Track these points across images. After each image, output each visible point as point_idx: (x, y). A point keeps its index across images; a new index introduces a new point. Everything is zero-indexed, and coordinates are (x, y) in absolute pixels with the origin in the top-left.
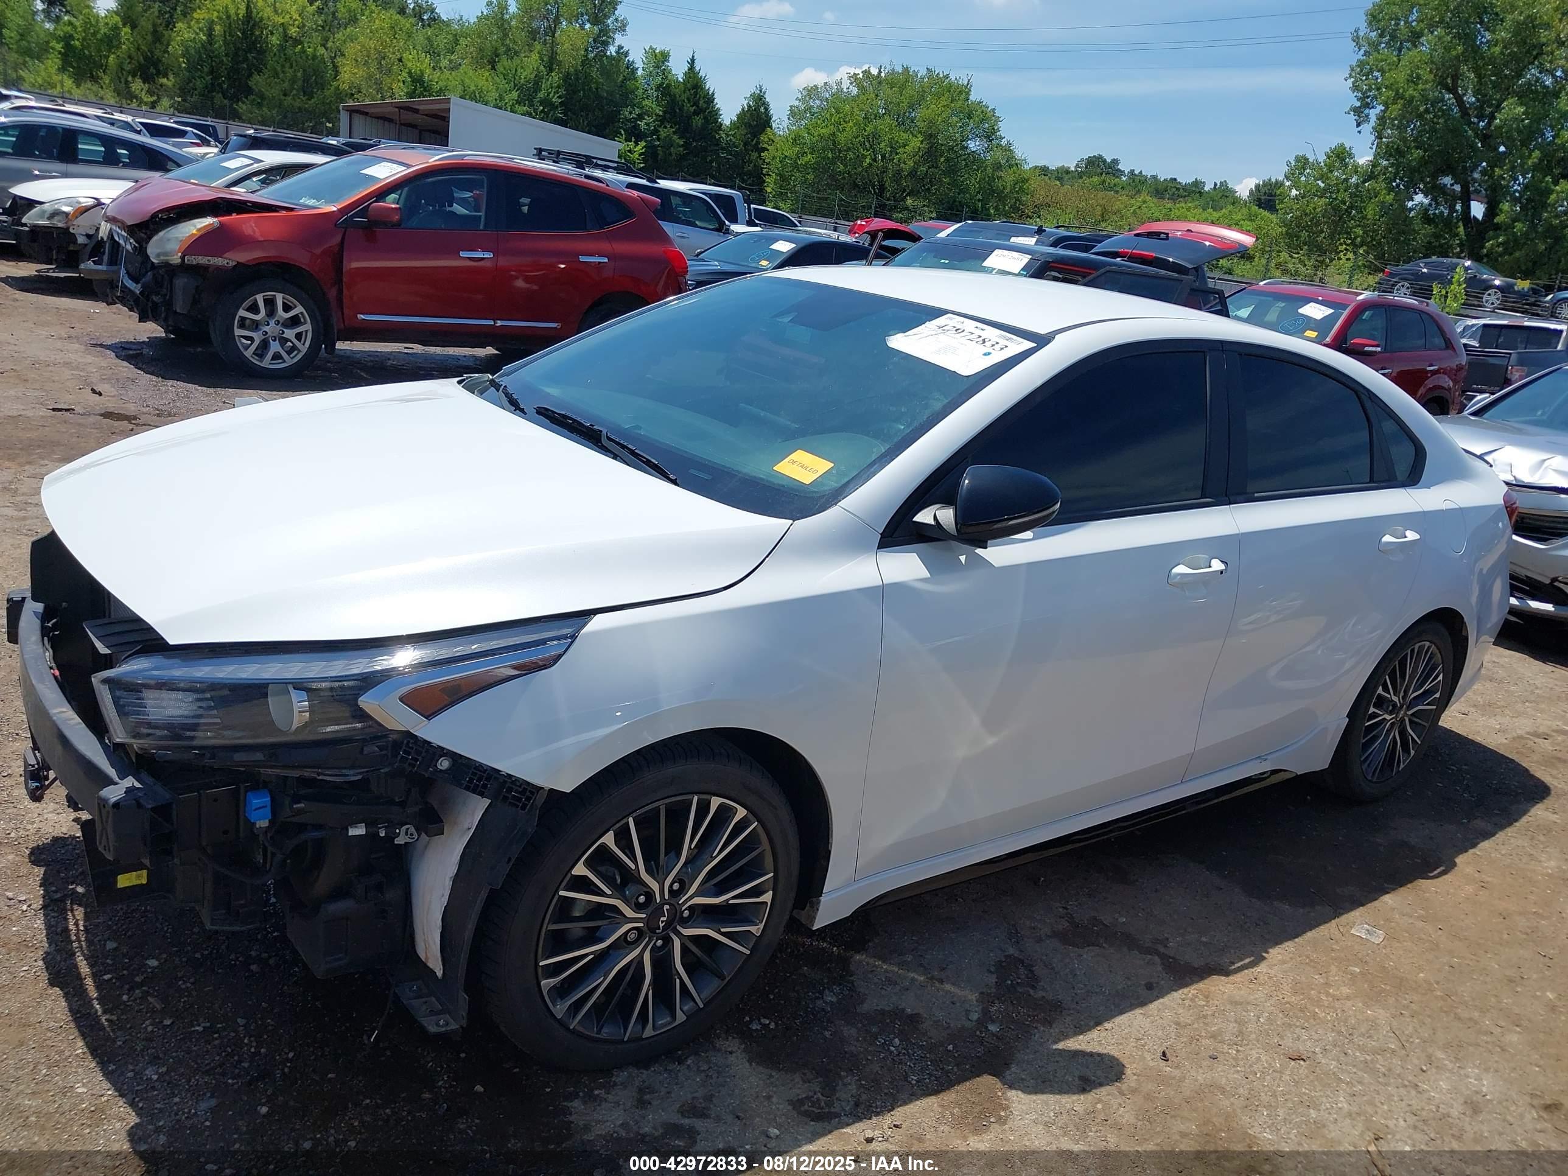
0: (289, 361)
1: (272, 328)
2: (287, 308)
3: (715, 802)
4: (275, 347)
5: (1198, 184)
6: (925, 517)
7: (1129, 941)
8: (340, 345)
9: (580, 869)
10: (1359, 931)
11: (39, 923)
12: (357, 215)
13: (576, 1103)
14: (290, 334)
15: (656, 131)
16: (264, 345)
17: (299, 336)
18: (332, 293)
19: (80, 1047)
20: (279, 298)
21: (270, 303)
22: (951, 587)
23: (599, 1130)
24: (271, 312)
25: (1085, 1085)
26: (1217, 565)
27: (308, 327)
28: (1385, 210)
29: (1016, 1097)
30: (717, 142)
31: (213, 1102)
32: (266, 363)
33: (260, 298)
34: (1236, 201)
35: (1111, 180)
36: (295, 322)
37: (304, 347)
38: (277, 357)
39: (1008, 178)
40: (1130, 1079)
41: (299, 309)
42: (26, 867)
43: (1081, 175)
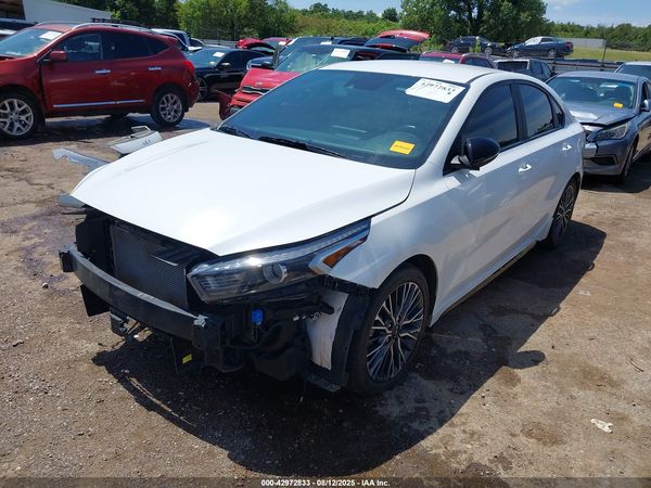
0: (25, 130)
1: (14, 116)
2: (20, 106)
3: (411, 284)
4: (17, 125)
5: (360, 12)
6: (455, 161)
7: (515, 311)
8: (47, 120)
9: (377, 318)
10: (581, 293)
11: (121, 388)
12: (46, 58)
13: (377, 408)
14: (23, 118)
15: (124, 6)
16: (12, 125)
17: (27, 119)
18: (40, 96)
19: (181, 431)
20: (15, 102)
21: (11, 104)
22: (467, 187)
23: (395, 415)
24: (12, 108)
25: (536, 363)
26: (529, 167)
27: (31, 113)
28: (441, 18)
29: (518, 372)
30: (154, 9)
31: (250, 439)
32: (14, 133)
33: (6, 102)
34: (377, 19)
35: (326, 13)
36: (24, 112)
37: (31, 123)
38: (19, 129)
39: (287, 16)
40: (548, 358)
41: (26, 106)
42: (96, 368)
43: (312, 12)
